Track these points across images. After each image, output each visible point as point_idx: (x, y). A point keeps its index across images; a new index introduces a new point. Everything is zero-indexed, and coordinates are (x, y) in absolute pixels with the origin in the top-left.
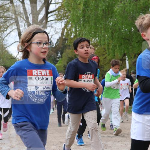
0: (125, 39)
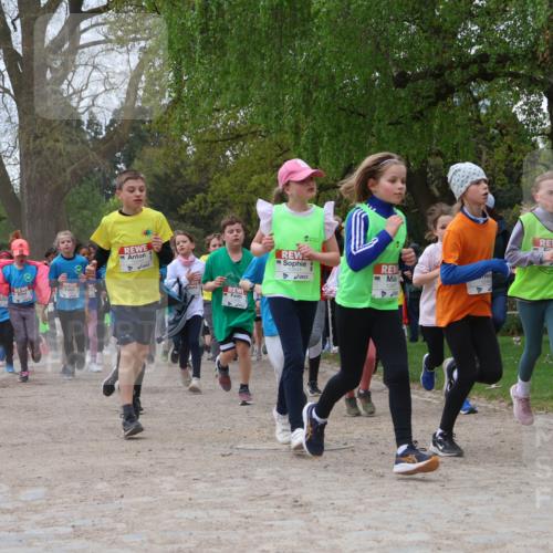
0: (352, 113)
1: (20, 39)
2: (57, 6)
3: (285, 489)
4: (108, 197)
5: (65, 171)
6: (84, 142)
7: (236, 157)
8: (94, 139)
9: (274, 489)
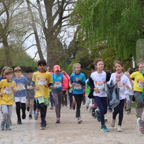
0: (132, 41)
1: (47, 25)
2: (56, 16)
3: (116, 139)
4: (69, 64)
5: (58, 57)
6: (63, 50)
7: (102, 53)
8: (65, 49)
9: (113, 139)
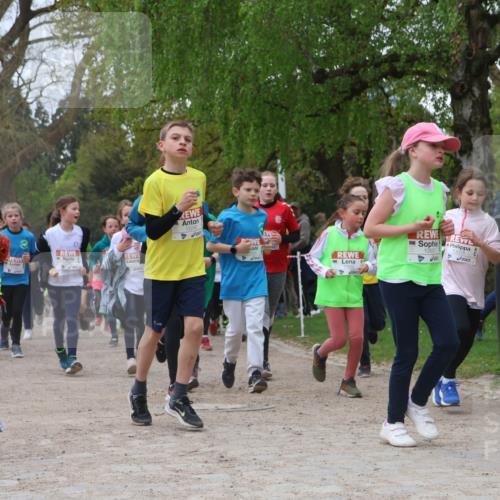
0: (276, 105)
2: (8, 5)
3: (213, 445)
4: (54, 179)
5: (14, 154)
6: (32, 129)
8: (42, 126)
9: (202, 445)
